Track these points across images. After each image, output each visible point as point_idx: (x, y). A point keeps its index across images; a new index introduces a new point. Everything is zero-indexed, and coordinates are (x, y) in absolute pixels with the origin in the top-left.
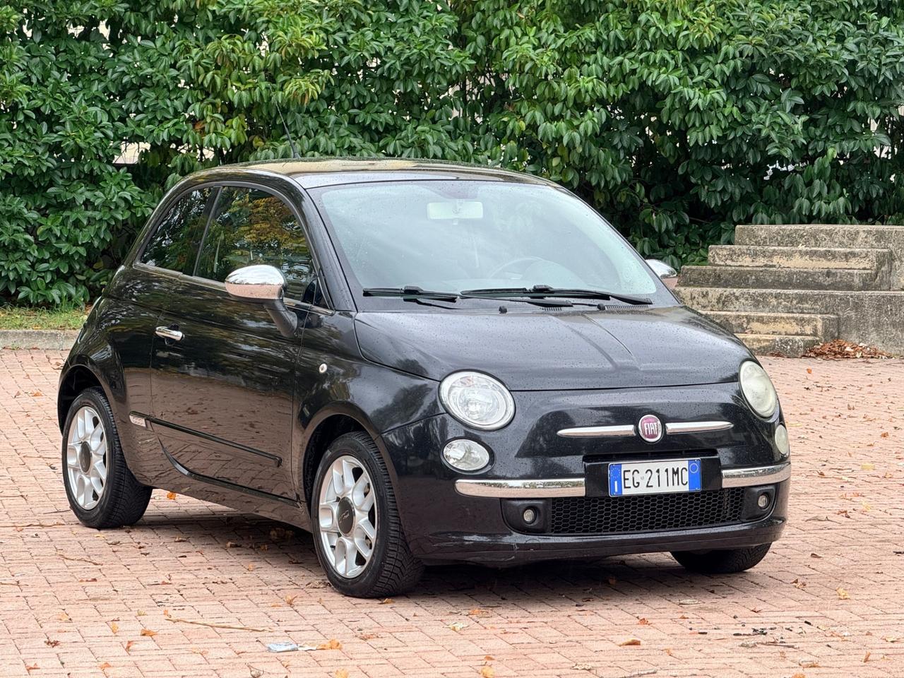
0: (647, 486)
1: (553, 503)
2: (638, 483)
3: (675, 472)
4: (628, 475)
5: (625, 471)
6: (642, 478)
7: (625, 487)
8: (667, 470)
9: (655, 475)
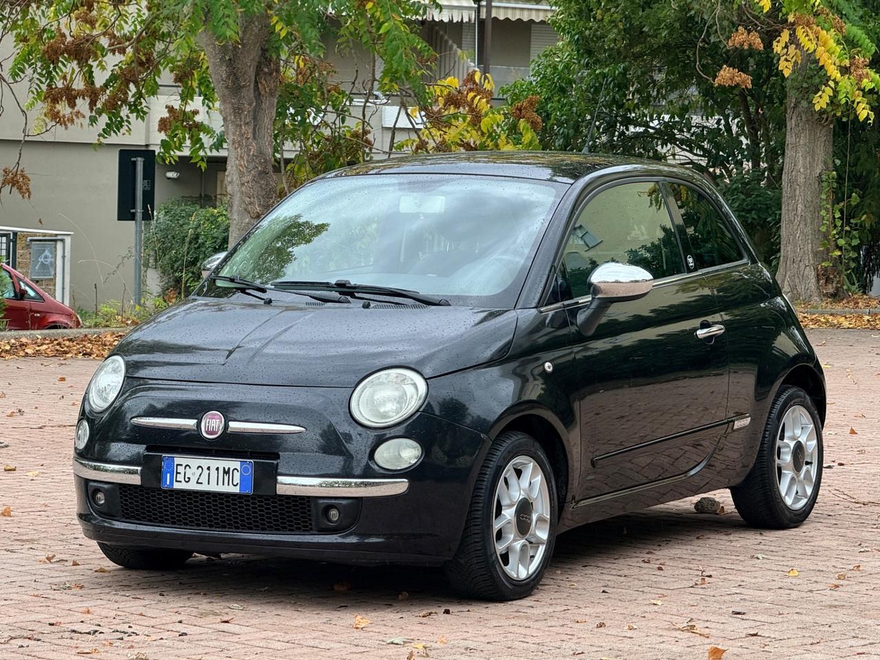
0: (197, 483)
1: (120, 489)
2: (189, 478)
3: (226, 472)
4: (181, 469)
5: (177, 465)
6: (193, 473)
7: (176, 481)
8: (217, 469)
9: (206, 472)
